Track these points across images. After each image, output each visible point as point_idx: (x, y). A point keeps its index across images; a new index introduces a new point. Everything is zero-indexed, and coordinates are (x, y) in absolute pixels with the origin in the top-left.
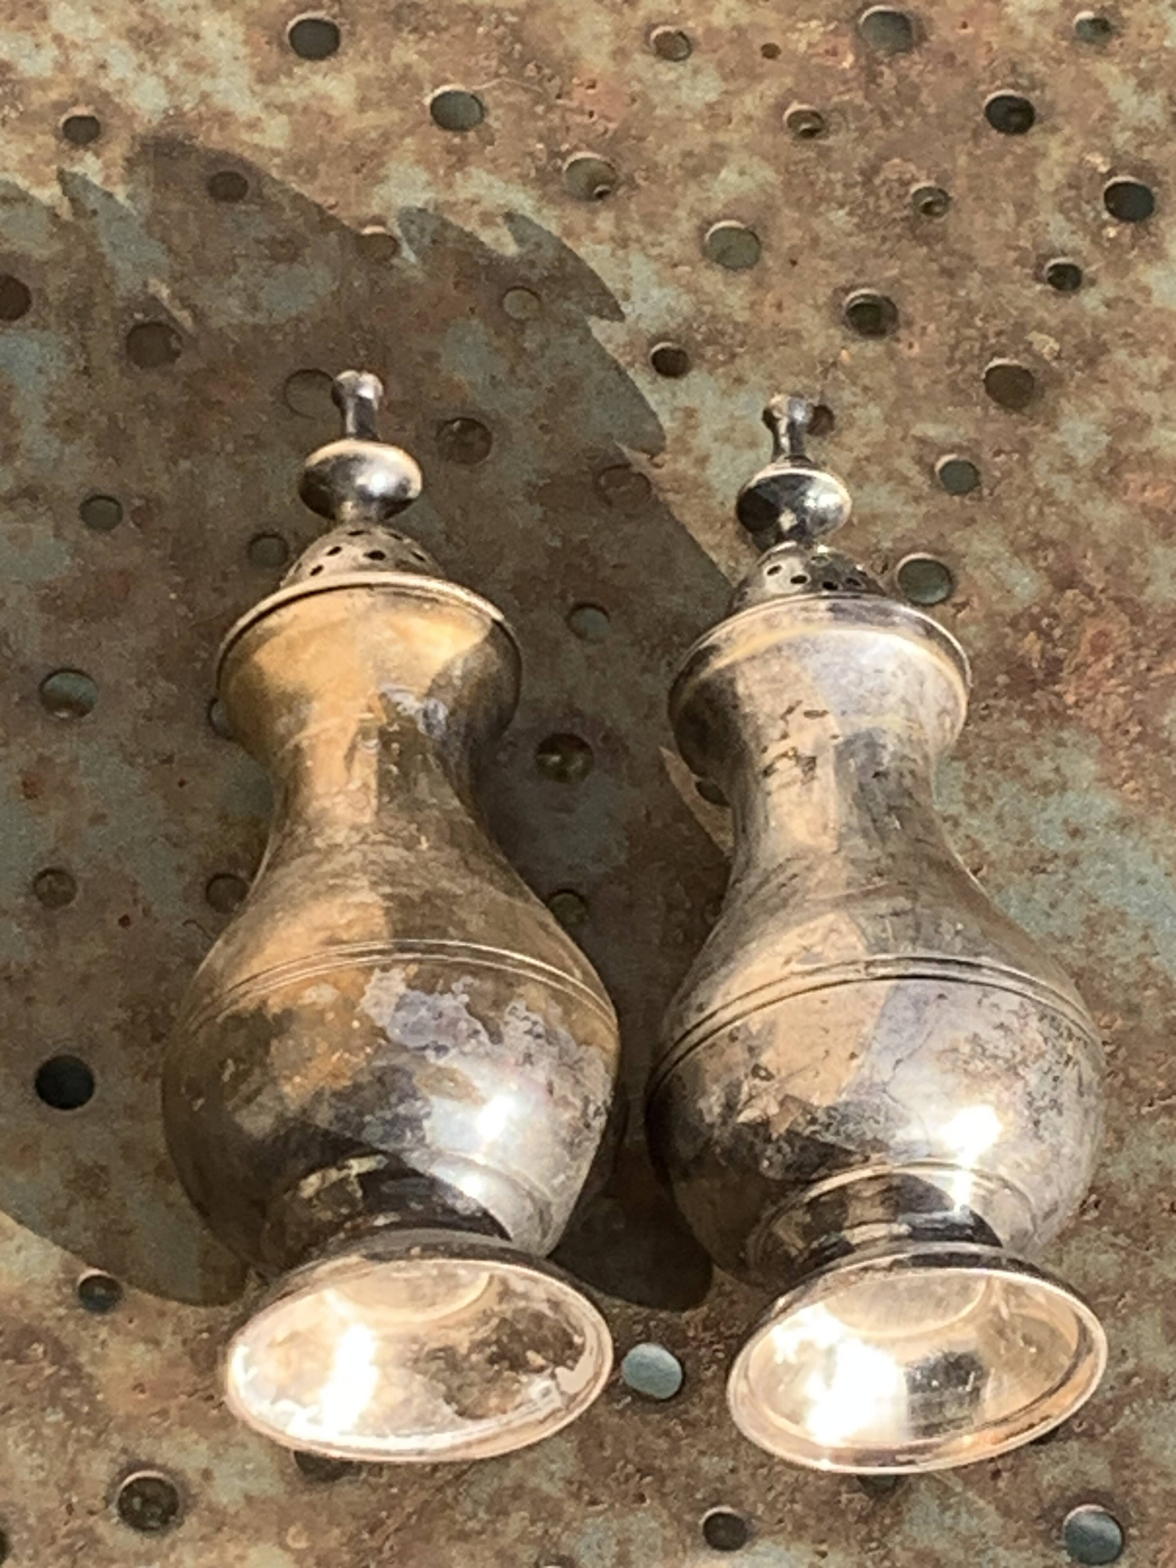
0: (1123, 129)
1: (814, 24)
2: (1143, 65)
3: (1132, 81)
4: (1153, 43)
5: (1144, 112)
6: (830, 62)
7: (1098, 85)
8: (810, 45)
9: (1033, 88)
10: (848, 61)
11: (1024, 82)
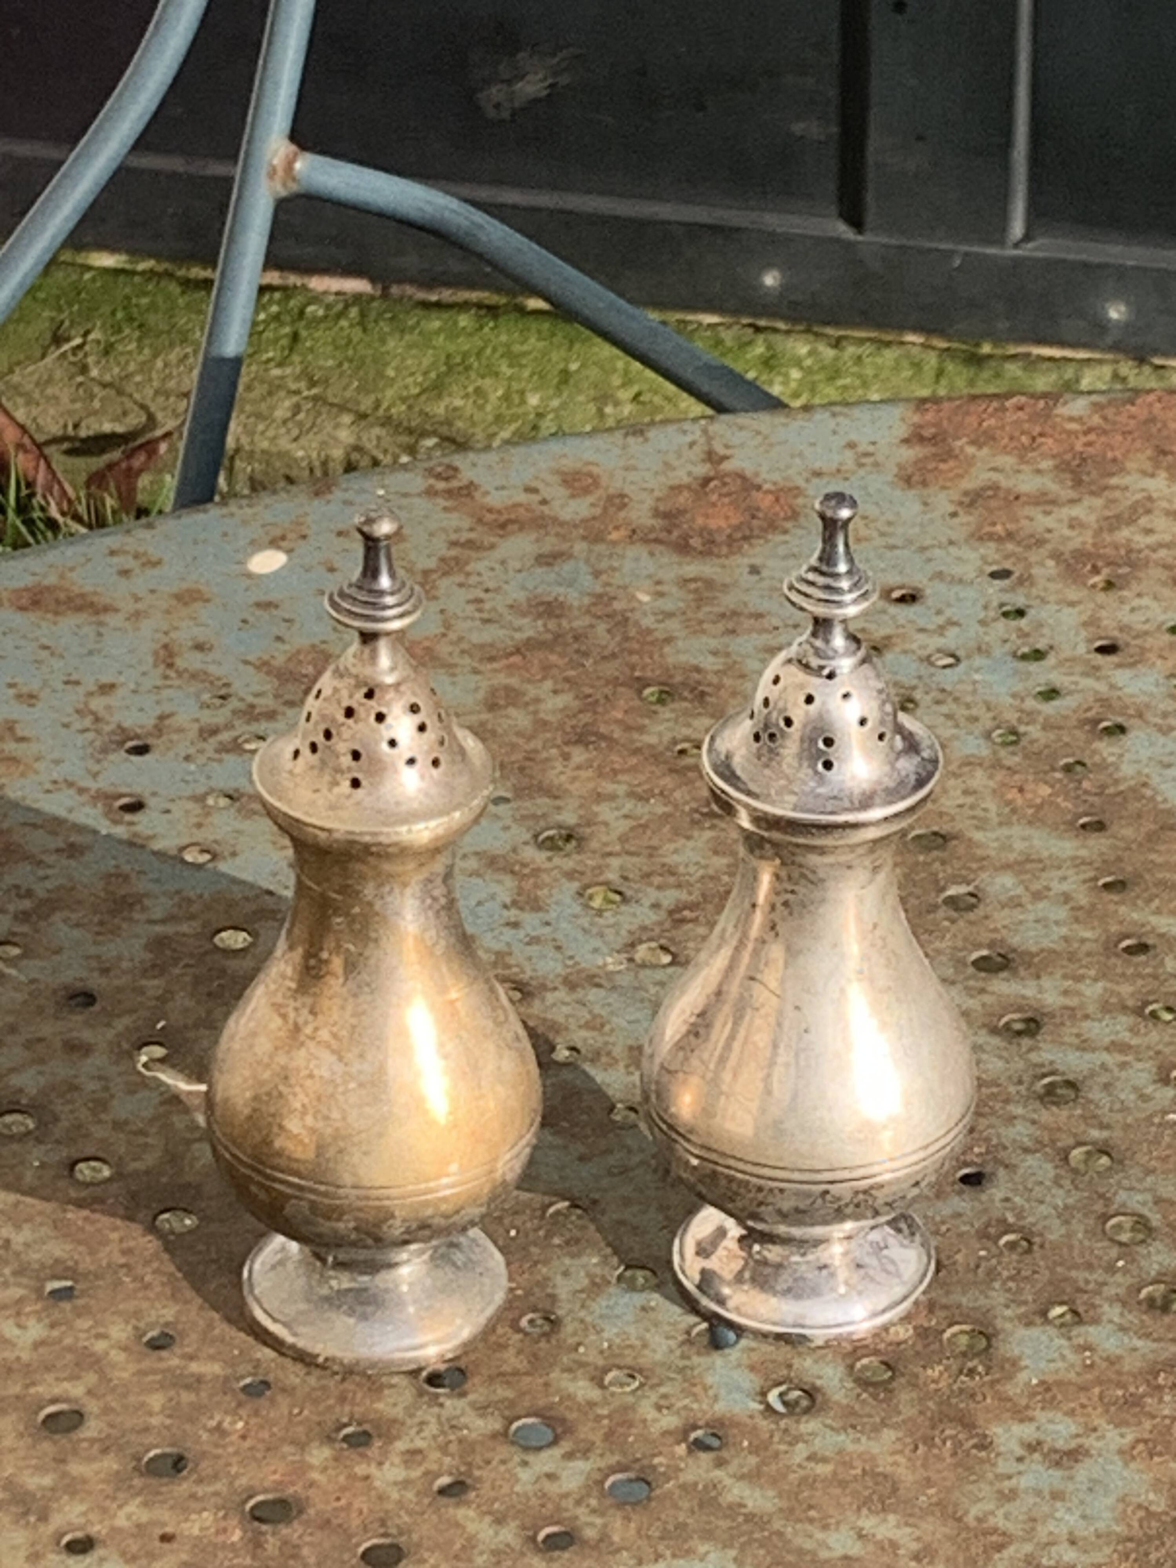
0: (481, 1553)
1: (205, 1514)
2: (496, 1506)
3: (488, 1519)
4: (505, 1490)
5: (501, 1538)
6: (221, 1538)
7: (457, 1525)
8: (201, 1529)
9: (401, 1534)
10: (236, 1536)
11: (394, 1531)
